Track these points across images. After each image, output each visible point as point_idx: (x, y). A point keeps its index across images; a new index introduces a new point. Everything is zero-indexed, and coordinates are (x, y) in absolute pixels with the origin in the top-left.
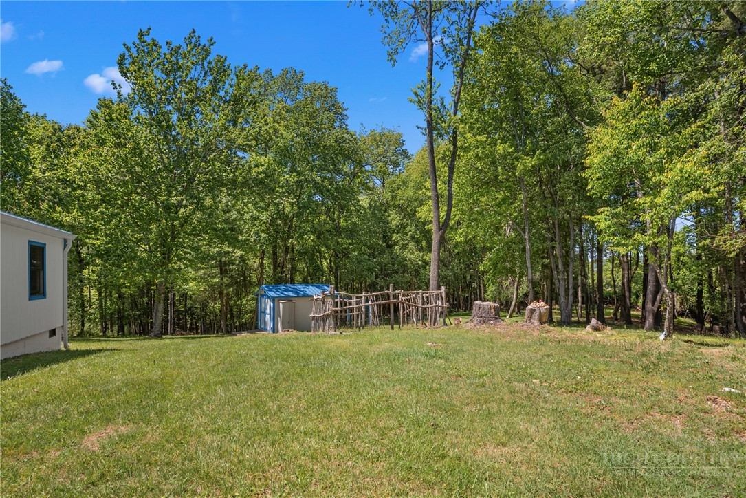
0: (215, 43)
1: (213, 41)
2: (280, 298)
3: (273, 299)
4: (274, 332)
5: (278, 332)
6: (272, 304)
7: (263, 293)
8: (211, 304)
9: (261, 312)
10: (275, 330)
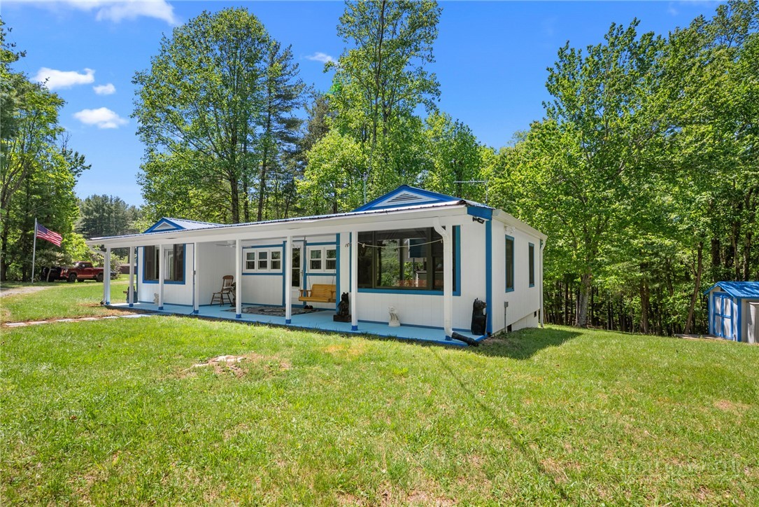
0: (639, 21)
1: (637, 21)
2: (749, 300)
3: (739, 300)
4: (740, 340)
5: (746, 341)
6: (735, 306)
7: (719, 291)
8: (627, 302)
9: (715, 314)
10: (742, 338)
